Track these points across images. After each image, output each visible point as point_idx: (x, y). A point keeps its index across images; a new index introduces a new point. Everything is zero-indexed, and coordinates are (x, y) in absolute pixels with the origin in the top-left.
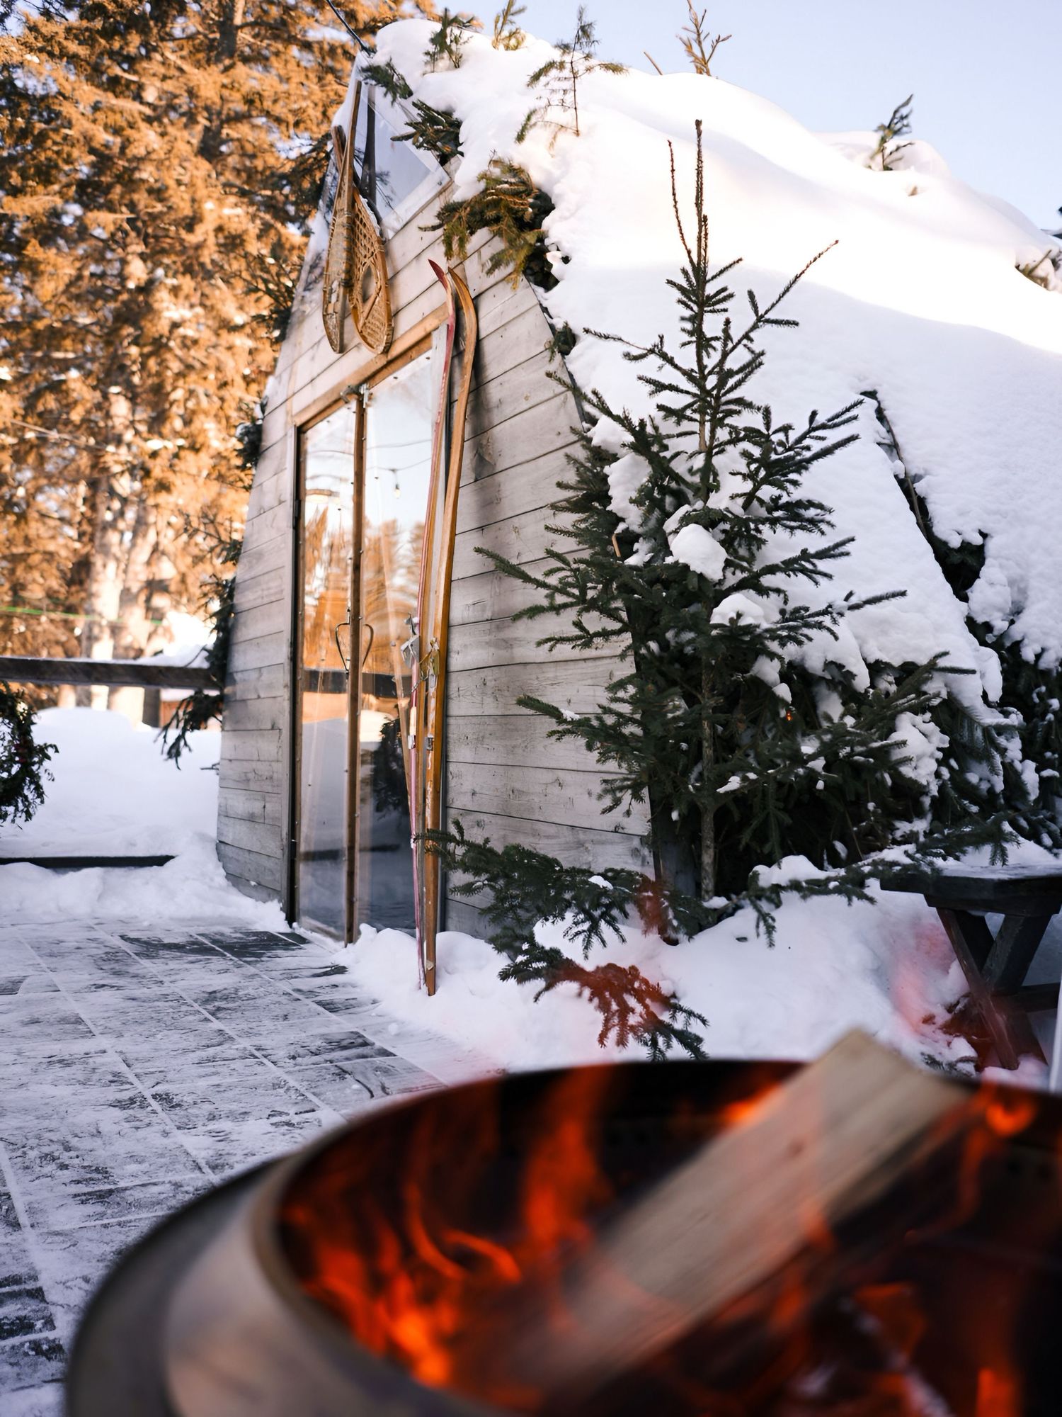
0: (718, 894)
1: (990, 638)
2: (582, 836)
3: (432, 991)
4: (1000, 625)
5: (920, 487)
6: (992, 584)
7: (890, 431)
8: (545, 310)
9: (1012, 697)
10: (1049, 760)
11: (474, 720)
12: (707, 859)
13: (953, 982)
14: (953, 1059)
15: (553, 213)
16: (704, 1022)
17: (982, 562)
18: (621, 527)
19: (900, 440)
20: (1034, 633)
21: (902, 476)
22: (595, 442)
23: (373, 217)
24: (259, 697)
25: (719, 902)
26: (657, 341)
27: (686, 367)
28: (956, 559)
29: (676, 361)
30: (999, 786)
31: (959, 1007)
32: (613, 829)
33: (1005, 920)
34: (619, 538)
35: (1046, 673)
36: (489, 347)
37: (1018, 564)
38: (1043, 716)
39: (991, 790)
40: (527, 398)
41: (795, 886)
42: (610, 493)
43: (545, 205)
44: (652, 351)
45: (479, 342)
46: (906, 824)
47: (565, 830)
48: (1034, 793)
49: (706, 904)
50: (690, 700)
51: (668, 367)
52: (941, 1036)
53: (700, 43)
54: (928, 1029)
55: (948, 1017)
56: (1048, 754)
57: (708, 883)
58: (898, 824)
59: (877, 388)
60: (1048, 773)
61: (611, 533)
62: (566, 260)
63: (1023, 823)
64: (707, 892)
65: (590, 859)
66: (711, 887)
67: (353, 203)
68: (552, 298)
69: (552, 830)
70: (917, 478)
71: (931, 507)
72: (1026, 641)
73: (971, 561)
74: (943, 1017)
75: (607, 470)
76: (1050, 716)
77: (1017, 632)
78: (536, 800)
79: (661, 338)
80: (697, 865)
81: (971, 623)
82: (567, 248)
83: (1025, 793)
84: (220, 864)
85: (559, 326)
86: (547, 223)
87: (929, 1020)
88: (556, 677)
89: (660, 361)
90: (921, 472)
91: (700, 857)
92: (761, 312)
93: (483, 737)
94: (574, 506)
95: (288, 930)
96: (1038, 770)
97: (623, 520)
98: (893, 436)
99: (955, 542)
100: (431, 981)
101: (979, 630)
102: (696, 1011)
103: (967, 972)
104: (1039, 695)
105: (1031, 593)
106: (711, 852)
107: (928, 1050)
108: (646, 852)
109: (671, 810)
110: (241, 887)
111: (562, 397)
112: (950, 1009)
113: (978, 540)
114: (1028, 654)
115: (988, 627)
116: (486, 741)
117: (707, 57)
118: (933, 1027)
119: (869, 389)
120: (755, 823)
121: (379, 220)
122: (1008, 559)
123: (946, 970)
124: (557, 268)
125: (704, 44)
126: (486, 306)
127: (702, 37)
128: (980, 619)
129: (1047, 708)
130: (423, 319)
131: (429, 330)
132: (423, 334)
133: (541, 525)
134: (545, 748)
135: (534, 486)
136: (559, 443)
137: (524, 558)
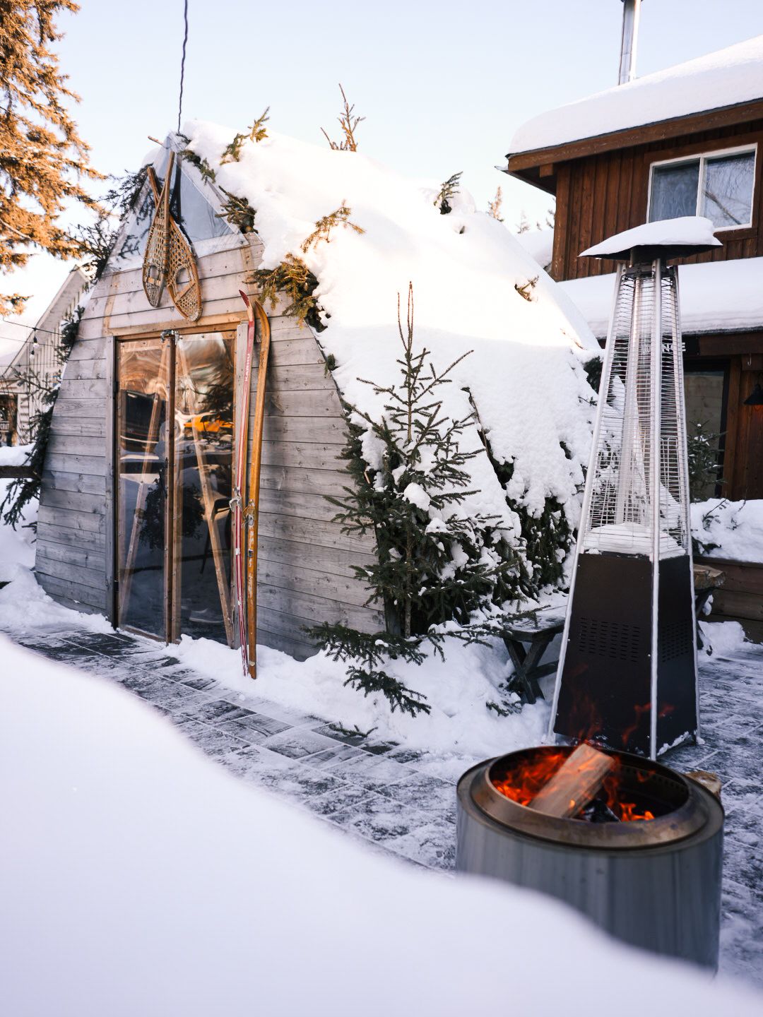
0: (413, 635)
1: (515, 506)
2: (341, 606)
3: (254, 677)
4: (519, 501)
5: (488, 436)
6: (517, 482)
7: (475, 408)
8: (318, 342)
9: (525, 533)
10: (537, 559)
11: (268, 539)
12: (408, 620)
13: (509, 667)
14: (514, 702)
15: (318, 287)
16: (425, 698)
17: (512, 470)
18: (368, 468)
19: (479, 412)
20: (533, 503)
21: (480, 431)
22: (352, 422)
23: (186, 239)
24: (79, 491)
25: (413, 639)
26: (391, 387)
27: (404, 400)
28: (503, 469)
29: (400, 397)
30: (518, 575)
31: (512, 679)
32: (362, 605)
33: (532, 646)
34: (368, 473)
35: (536, 520)
36: (278, 348)
37: (527, 472)
38: (535, 540)
39: (515, 577)
40: (306, 384)
41: (451, 634)
42: (362, 450)
43: (314, 283)
44: (388, 391)
45: (271, 343)
46: (484, 596)
47: (331, 602)
48: (531, 575)
49: (407, 640)
50: (401, 551)
51: (395, 398)
52: (506, 692)
53: (348, 121)
54: (501, 689)
55: (508, 684)
56: (537, 557)
57: (408, 631)
58: (481, 597)
59: (470, 386)
60: (537, 566)
61: (364, 470)
62: (328, 316)
63: (526, 589)
64: (408, 635)
65: (347, 617)
66: (409, 632)
67: (169, 224)
68: (323, 336)
69: (322, 601)
70: (486, 432)
71: (492, 445)
72: (529, 507)
73: (508, 470)
74: (506, 684)
75: (360, 438)
76: (538, 540)
77: (525, 502)
78: (312, 585)
79: (394, 386)
80: (403, 622)
81: (507, 499)
82: (328, 309)
83: (528, 576)
84: (41, 587)
85: (327, 355)
86: (315, 293)
87: (501, 686)
88: (326, 529)
89: (391, 396)
90: (488, 428)
91: (404, 619)
92: (437, 377)
93: (275, 549)
94: (345, 457)
95: (115, 632)
96: (533, 564)
97: (369, 464)
98: (477, 410)
99: (502, 463)
100: (253, 672)
101: (510, 502)
102: (414, 691)
103: (515, 665)
104: (533, 530)
105: (531, 484)
106: (410, 617)
107: (504, 700)
108: (381, 617)
109: (394, 600)
110: (64, 603)
111: (330, 391)
112: (508, 680)
113: (511, 461)
114: (530, 513)
115: (514, 501)
116: (277, 551)
117: (352, 129)
118: (502, 689)
119: (466, 386)
120: (435, 609)
121: (190, 242)
122: (523, 469)
123: (505, 663)
124: (324, 321)
125: (351, 122)
126: (276, 324)
127: (350, 117)
128: (511, 498)
129: (536, 536)
130: (228, 314)
131: (232, 321)
132: (227, 321)
133: (316, 452)
134: (318, 561)
135: (311, 431)
136: (328, 414)
137: (304, 466)
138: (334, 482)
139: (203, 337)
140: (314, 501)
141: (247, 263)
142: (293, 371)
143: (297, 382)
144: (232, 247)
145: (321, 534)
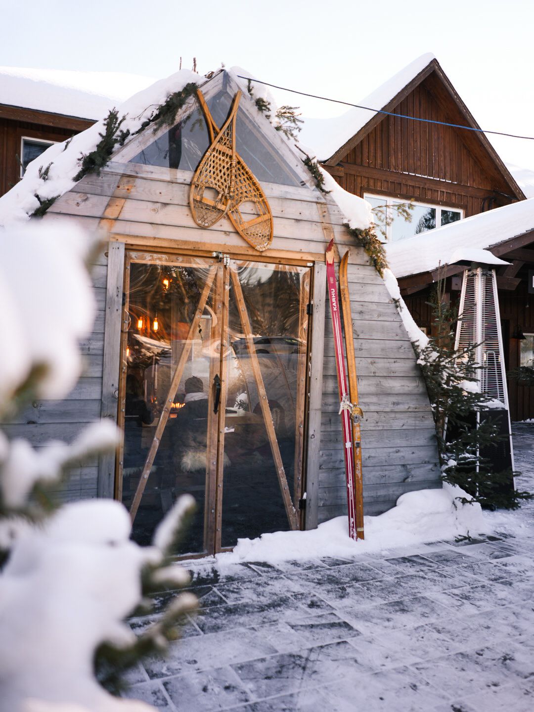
2: (408, 467)
32: (423, 462)
36: (353, 288)
40: (378, 317)
47: (399, 466)
78: (384, 458)
111: (398, 323)
130: (300, 252)
131: (304, 258)
132: (299, 258)
133: (388, 364)
134: (389, 441)
135: (383, 350)
136: (397, 338)
137: (377, 375)
138: (403, 384)
139: (266, 266)
140: (386, 399)
141: (324, 216)
142: (367, 306)
143: (371, 315)
144: (308, 199)
145: (391, 421)
